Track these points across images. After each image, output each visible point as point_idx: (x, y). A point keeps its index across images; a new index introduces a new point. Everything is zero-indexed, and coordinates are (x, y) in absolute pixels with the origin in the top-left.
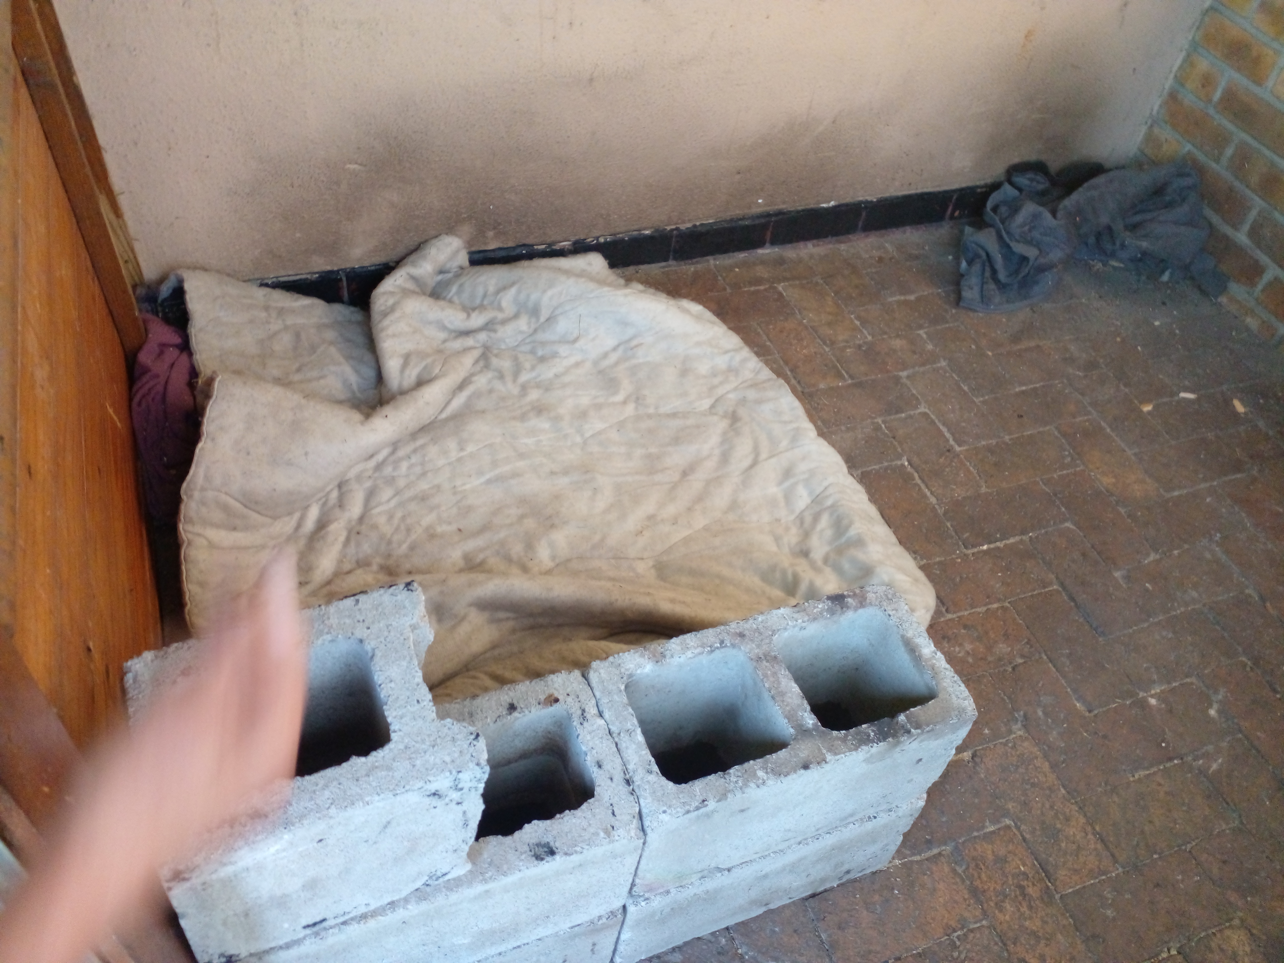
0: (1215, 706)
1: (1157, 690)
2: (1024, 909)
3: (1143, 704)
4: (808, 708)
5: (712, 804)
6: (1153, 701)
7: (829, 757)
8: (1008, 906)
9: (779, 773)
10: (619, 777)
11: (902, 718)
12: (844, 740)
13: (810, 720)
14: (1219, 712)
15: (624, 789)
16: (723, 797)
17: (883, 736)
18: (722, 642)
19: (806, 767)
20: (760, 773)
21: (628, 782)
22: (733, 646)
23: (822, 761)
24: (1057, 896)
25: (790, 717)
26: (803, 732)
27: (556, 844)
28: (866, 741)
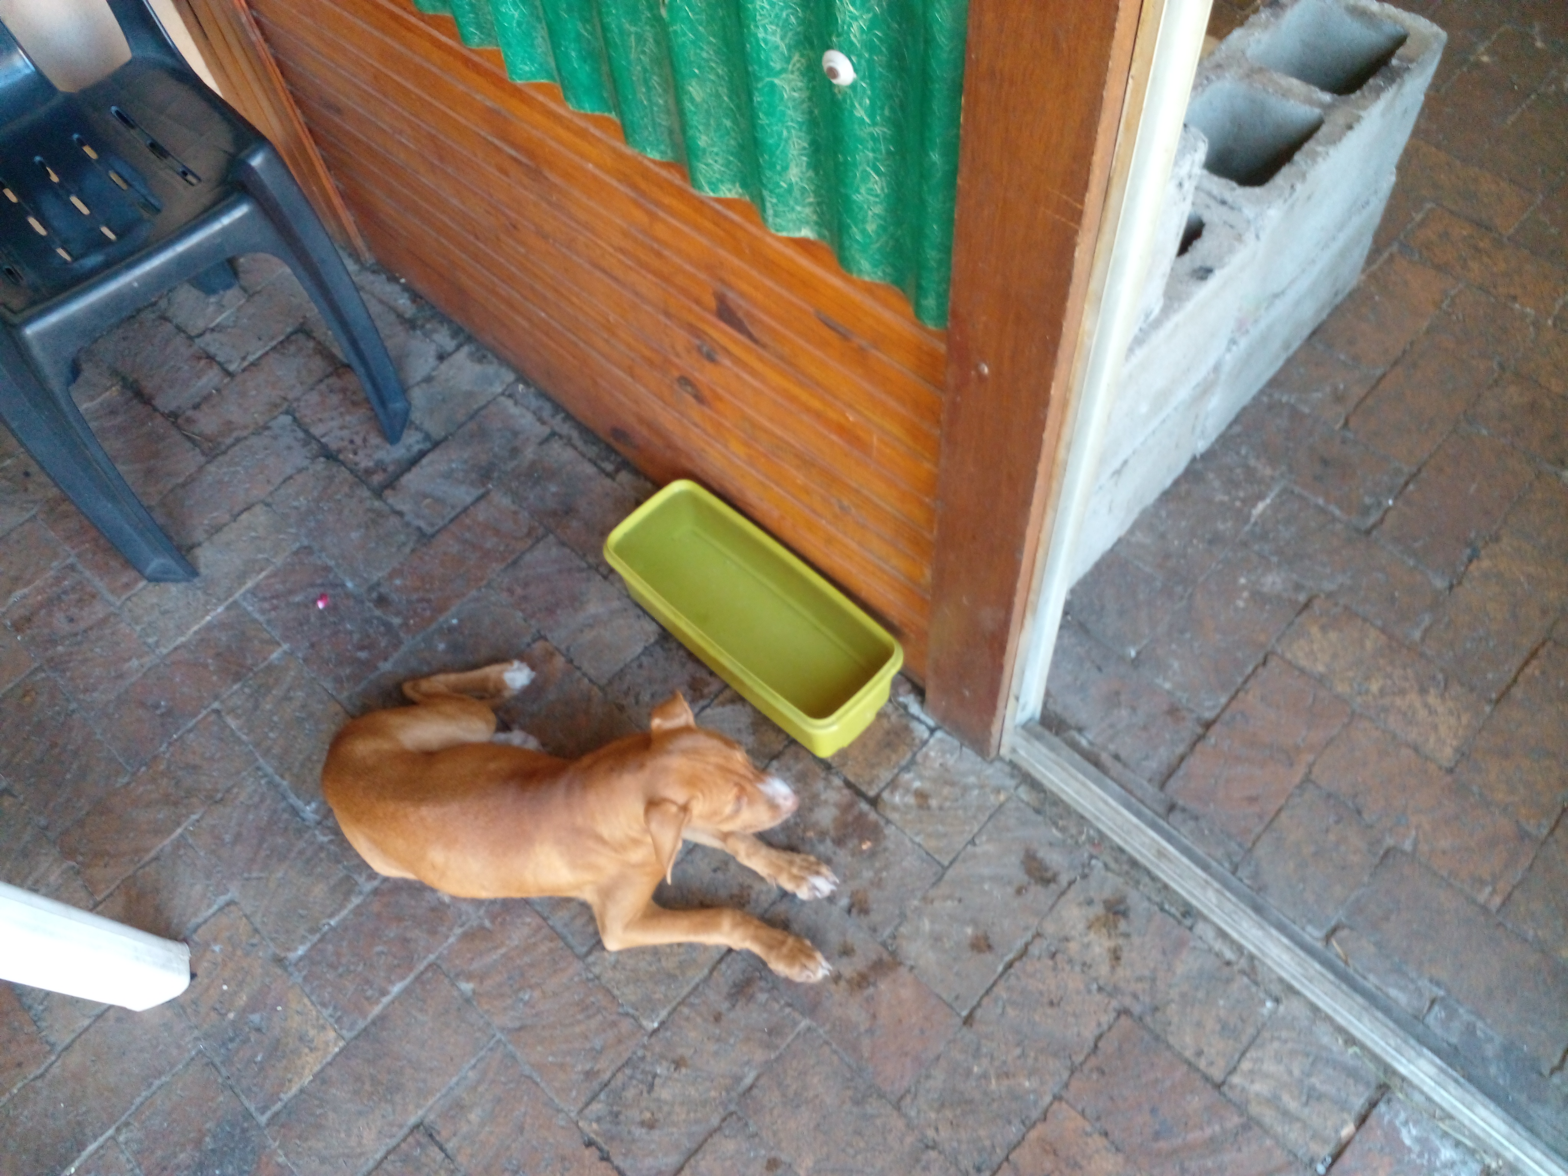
3: (1478, 65)
4: (1317, 90)
5: (1299, 187)
6: (1485, 59)
8: (1472, 264)
11: (1394, 62)
13: (1327, 97)
14: (1545, 41)
17: (1391, 80)
19: (1350, 127)
20: (1320, 149)
21: (1223, 202)
22: (1218, 78)
23: (1358, 119)
25: (1310, 102)
26: (1328, 108)
27: (1209, 264)
28: (1378, 91)
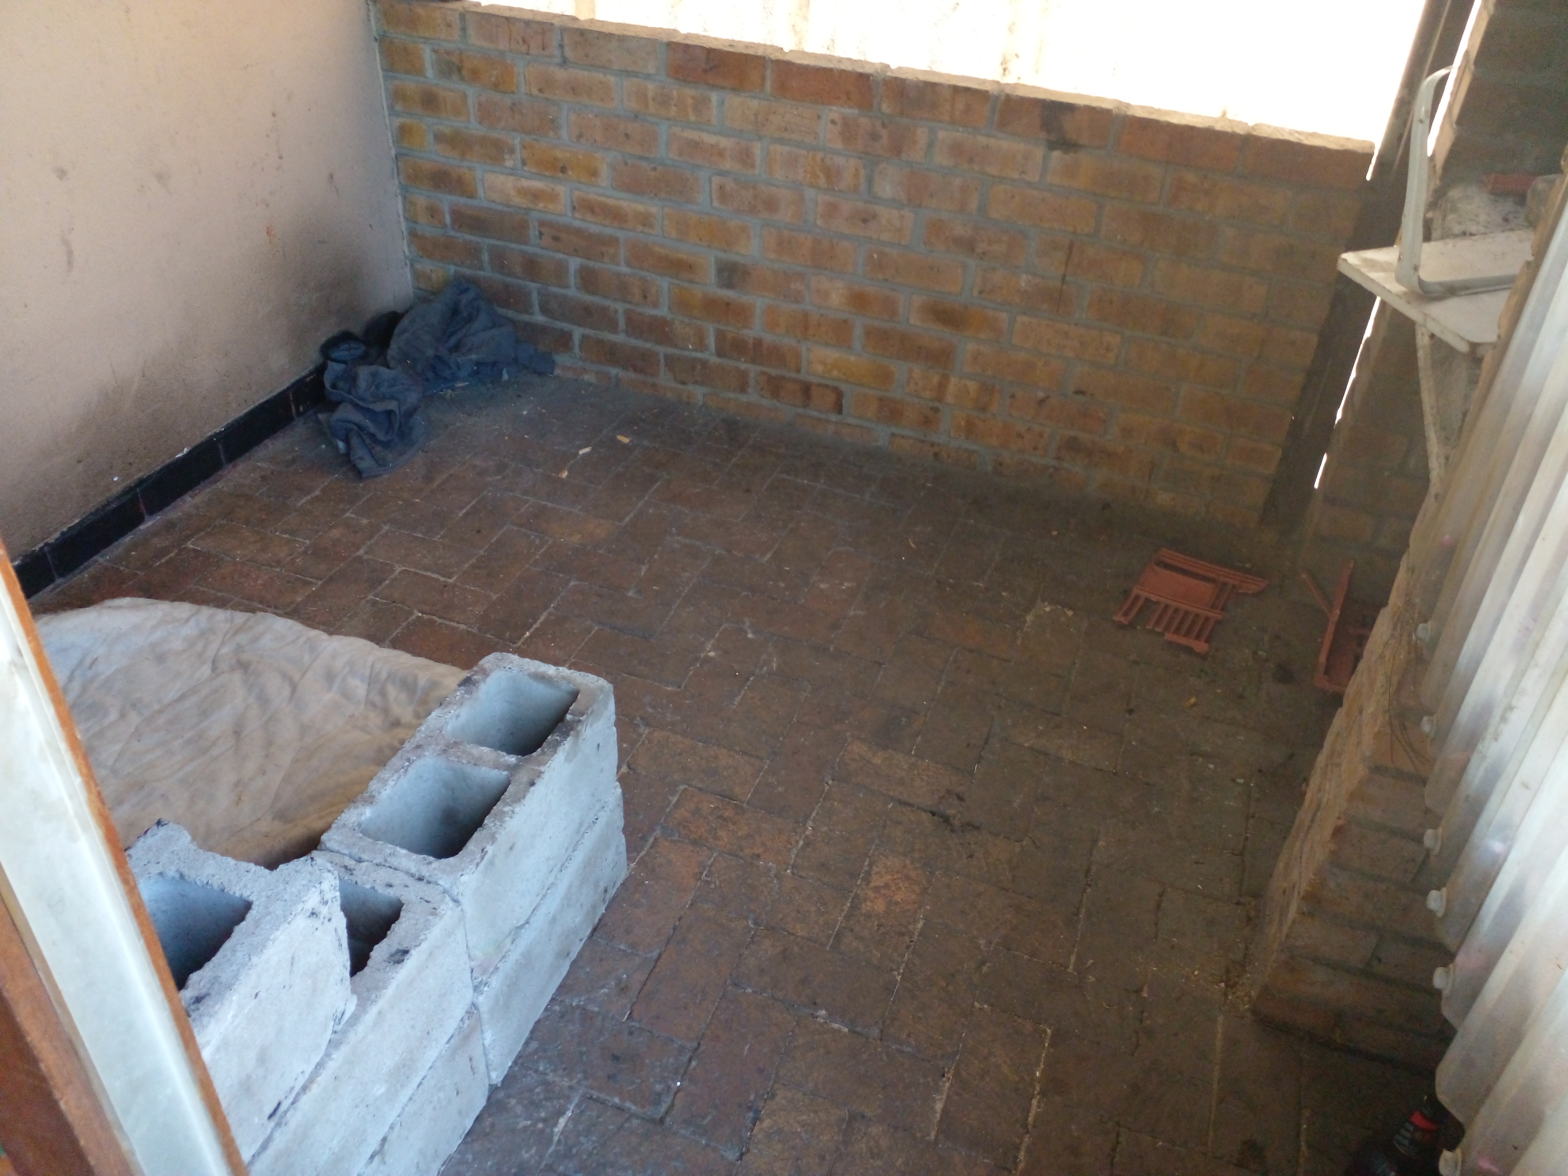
0: (749, 631)
1: (709, 646)
2: (731, 827)
3: (707, 660)
4: (504, 753)
5: (490, 849)
6: (712, 654)
7: (542, 769)
8: (722, 833)
9: (519, 798)
10: (410, 881)
11: (569, 717)
12: (543, 753)
13: (512, 759)
14: (754, 633)
15: (421, 885)
16: (493, 839)
17: (566, 735)
18: (408, 760)
19: (532, 784)
20: (507, 809)
21: (420, 879)
22: (419, 757)
23: (540, 774)
24: (745, 805)
25: (497, 766)
26: (513, 769)
27: (404, 946)
28: (557, 744)
